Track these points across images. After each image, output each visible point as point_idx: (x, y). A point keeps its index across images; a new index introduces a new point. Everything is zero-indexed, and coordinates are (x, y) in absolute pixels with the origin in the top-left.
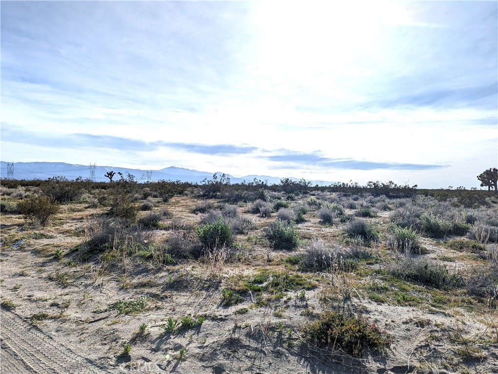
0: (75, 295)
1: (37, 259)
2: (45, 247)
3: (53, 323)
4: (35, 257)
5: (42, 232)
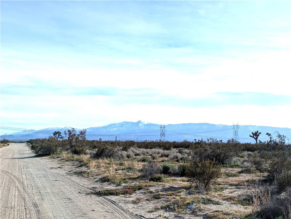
5: (208, 197)
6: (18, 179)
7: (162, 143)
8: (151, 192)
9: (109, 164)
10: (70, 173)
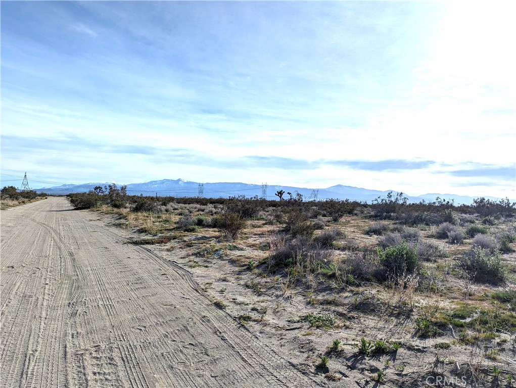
0: (270, 303)
1: (233, 268)
2: (239, 258)
3: (256, 325)
4: (231, 265)
5: (234, 244)
6: (55, 231)
7: (200, 199)
8: (185, 241)
9: (147, 217)
10: (108, 225)
